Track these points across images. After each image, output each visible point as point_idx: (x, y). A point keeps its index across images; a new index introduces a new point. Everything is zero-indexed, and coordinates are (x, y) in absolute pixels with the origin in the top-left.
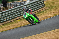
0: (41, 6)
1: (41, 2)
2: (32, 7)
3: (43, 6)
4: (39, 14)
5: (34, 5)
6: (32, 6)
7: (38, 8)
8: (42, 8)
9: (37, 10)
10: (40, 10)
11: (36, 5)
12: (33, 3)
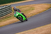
0: (9, 12)
1: (9, 8)
2: (2, 13)
3: (11, 12)
4: (7, 19)
5: (3, 11)
6: (2, 11)
7: (6, 13)
8: (10, 13)
9: (6, 15)
10: (8, 15)
11: (5, 11)
12: (2, 9)
